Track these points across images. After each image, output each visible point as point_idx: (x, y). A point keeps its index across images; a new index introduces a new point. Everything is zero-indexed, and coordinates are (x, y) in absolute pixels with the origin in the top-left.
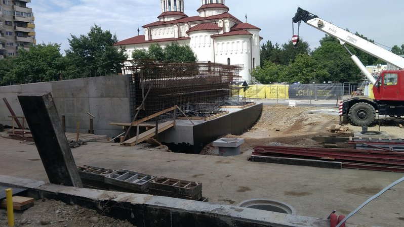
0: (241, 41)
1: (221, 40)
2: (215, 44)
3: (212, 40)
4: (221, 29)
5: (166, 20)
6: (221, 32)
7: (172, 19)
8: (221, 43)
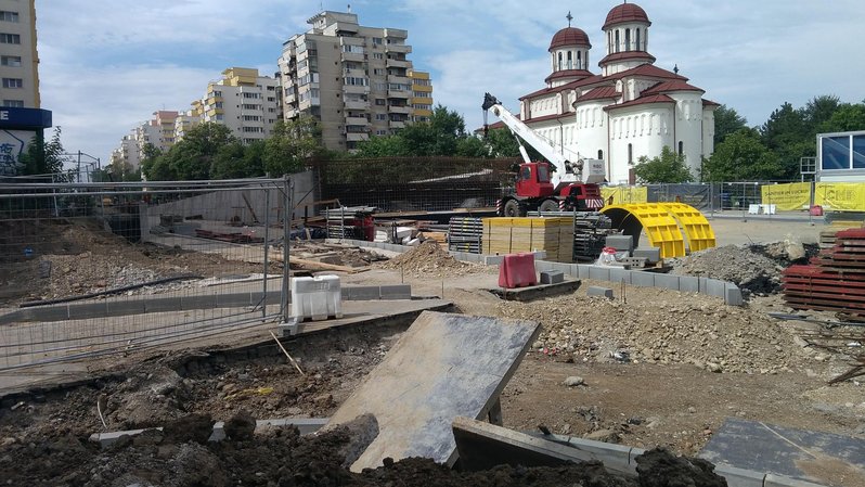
0: (648, 114)
1: (619, 114)
2: (611, 121)
3: (605, 114)
4: (620, 95)
5: (554, 85)
6: (620, 102)
7: (563, 83)
8: (619, 119)
